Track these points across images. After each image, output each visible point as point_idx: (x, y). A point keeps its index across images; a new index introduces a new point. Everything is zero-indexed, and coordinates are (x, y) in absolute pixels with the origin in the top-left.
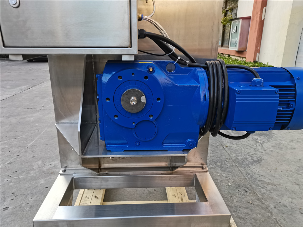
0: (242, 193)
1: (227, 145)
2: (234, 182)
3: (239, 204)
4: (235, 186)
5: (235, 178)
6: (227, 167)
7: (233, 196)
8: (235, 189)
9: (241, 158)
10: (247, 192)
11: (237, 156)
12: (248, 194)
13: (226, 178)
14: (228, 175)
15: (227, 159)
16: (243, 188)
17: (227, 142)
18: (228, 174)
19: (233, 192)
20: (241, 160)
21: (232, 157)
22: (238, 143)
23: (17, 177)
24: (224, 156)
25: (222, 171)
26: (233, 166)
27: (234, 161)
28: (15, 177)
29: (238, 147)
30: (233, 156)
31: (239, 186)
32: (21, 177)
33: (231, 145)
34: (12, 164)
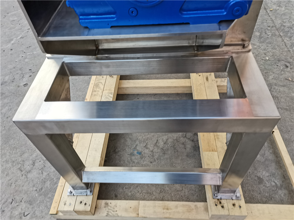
0: (282, 68)
1: (272, 8)
2: (273, 55)
3: (275, 81)
4: (273, 61)
5: (275, 50)
6: (268, 38)
7: (269, 72)
8: (273, 63)
9: (289, 24)
10: (287, 67)
11: (283, 22)
12: (289, 69)
13: (264, 52)
14: (267, 48)
15: (269, 26)
16: (283, 63)
17: (272, 4)
18: (267, 46)
19: (270, 67)
20: (288, 27)
21: (276, 24)
22: (287, 5)
23: (32, 53)
24: (266, 23)
25: (261, 42)
26: (275, 35)
27: (278, 29)
28: (29, 53)
29: (287, 11)
30: (278, 22)
31: (279, 61)
32: (35, 53)
33: (278, 8)
34: (24, 38)
